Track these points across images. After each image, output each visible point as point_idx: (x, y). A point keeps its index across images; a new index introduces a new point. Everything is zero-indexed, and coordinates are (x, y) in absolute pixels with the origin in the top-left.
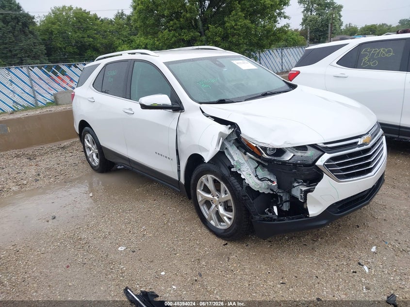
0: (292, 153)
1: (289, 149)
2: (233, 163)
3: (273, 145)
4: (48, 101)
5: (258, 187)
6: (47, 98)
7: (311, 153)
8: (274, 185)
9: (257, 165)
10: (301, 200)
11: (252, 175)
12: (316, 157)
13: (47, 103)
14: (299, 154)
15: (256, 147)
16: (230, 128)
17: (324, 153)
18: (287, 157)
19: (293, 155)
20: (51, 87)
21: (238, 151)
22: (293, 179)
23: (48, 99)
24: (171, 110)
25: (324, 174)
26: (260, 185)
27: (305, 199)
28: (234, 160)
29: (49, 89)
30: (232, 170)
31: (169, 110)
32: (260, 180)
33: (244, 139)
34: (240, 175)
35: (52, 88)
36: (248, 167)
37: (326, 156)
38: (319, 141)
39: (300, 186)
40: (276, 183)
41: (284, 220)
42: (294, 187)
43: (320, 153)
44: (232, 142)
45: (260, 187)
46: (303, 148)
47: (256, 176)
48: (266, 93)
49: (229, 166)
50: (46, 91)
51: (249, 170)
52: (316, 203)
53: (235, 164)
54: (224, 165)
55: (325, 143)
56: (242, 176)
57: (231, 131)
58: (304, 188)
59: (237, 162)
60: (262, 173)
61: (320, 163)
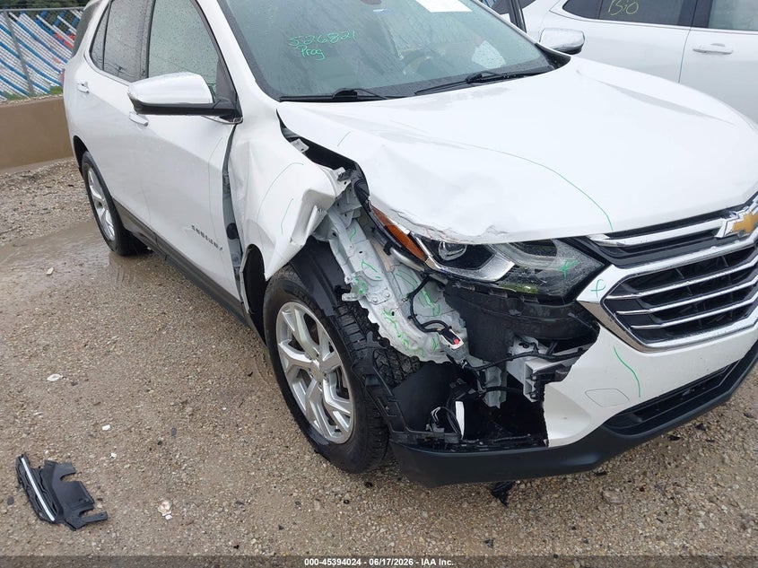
0: (511, 259)
1: (503, 248)
2: (349, 278)
3: (454, 235)
4: (53, 84)
5: (415, 348)
6: (51, 79)
7: (564, 263)
8: (455, 347)
9: (419, 283)
10: (528, 397)
11: (399, 314)
12: (581, 278)
13: (52, 88)
14: (532, 262)
15: (409, 235)
16: (341, 178)
17: (607, 264)
18: (494, 272)
19: (511, 264)
20: (58, 56)
21: (366, 245)
22: (510, 335)
23: (55, 82)
24: (217, 118)
25: (602, 328)
26: (421, 342)
27: (540, 397)
28: (352, 270)
29: (55, 60)
30: (345, 297)
31: (212, 117)
32: (422, 327)
33: (377, 212)
34: (366, 312)
35: (60, 57)
36: (390, 292)
37: (613, 275)
38: (596, 230)
39: (529, 358)
40: (461, 343)
41: (477, 450)
42: (511, 358)
43: (592, 264)
44: (351, 216)
45: (420, 349)
46: (544, 247)
47: (412, 317)
48: (480, 76)
49: (339, 287)
50: (49, 64)
51: (392, 300)
52: (571, 409)
53: (354, 282)
54: (323, 285)
55: (613, 236)
56: (372, 318)
57: (342, 187)
58: (538, 366)
59: (360, 275)
60: (428, 307)
61: (591, 295)
